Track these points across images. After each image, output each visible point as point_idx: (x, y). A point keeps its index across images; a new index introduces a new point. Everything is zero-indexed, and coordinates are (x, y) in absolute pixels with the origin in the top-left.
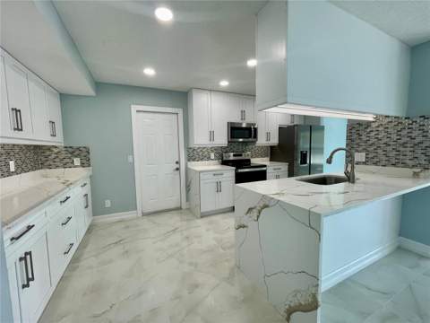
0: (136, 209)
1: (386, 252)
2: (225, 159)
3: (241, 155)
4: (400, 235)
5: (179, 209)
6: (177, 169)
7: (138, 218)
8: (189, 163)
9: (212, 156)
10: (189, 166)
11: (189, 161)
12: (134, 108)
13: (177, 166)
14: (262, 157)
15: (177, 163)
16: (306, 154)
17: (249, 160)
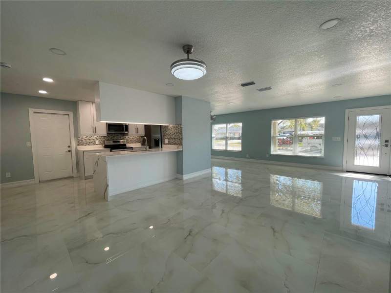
0: (34, 178)
1: (167, 179)
2: (106, 144)
3: (119, 142)
4: (178, 173)
5: (71, 177)
6: (69, 151)
7: (35, 184)
8: (78, 147)
9: (97, 142)
10: (78, 149)
11: (78, 145)
12: (31, 111)
13: (69, 149)
14: (135, 143)
15: (69, 147)
16: (158, 141)
17: (125, 145)
